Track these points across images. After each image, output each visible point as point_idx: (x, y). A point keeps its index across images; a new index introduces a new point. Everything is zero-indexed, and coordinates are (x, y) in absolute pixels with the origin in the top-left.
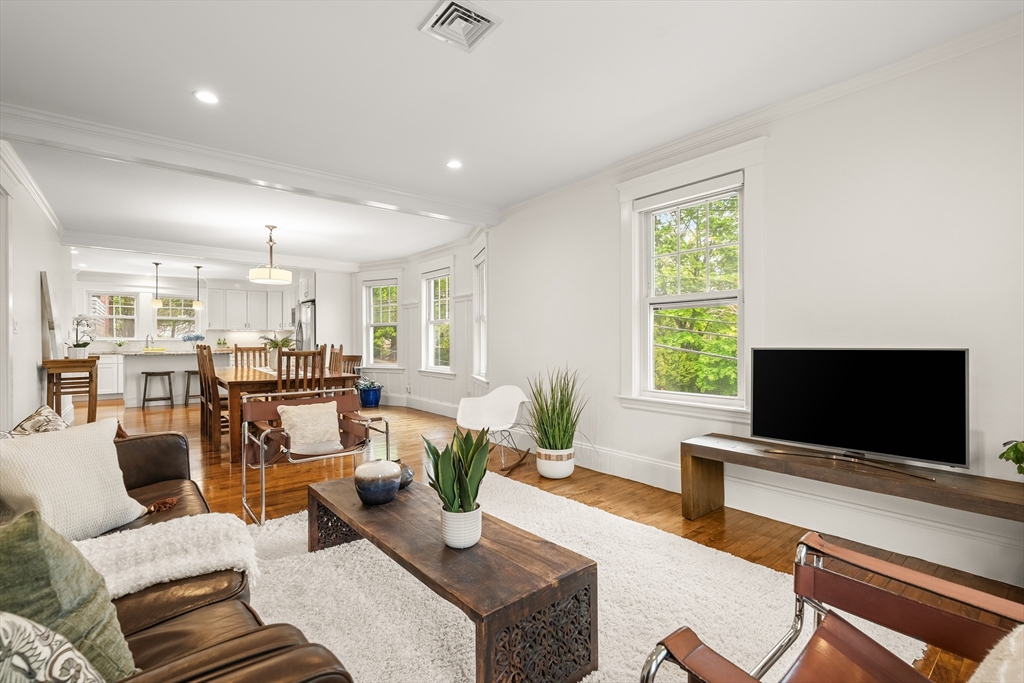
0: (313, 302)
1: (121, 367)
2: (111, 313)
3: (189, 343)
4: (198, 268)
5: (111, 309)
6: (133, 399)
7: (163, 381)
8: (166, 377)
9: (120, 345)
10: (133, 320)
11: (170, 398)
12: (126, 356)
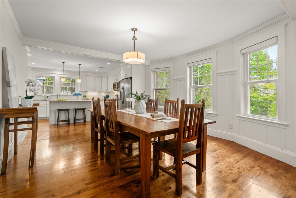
0: (131, 78)
1: (48, 106)
2: (43, 84)
3: (75, 96)
4: (80, 65)
5: (43, 83)
6: (53, 121)
7: (65, 113)
8: (67, 112)
9: (47, 97)
10: (52, 87)
11: (68, 121)
12: (50, 102)
